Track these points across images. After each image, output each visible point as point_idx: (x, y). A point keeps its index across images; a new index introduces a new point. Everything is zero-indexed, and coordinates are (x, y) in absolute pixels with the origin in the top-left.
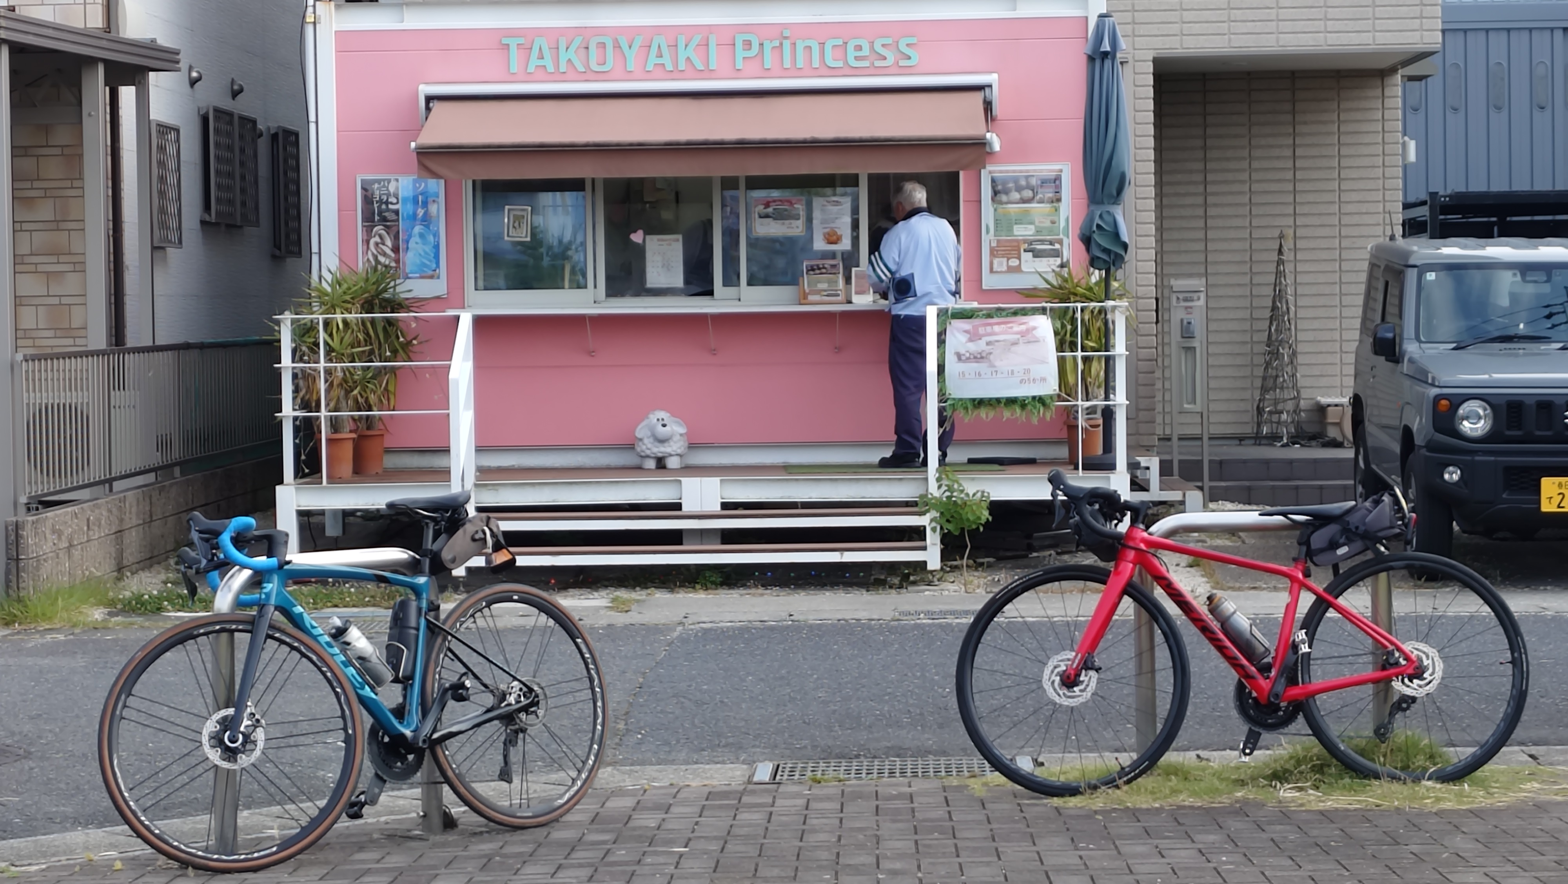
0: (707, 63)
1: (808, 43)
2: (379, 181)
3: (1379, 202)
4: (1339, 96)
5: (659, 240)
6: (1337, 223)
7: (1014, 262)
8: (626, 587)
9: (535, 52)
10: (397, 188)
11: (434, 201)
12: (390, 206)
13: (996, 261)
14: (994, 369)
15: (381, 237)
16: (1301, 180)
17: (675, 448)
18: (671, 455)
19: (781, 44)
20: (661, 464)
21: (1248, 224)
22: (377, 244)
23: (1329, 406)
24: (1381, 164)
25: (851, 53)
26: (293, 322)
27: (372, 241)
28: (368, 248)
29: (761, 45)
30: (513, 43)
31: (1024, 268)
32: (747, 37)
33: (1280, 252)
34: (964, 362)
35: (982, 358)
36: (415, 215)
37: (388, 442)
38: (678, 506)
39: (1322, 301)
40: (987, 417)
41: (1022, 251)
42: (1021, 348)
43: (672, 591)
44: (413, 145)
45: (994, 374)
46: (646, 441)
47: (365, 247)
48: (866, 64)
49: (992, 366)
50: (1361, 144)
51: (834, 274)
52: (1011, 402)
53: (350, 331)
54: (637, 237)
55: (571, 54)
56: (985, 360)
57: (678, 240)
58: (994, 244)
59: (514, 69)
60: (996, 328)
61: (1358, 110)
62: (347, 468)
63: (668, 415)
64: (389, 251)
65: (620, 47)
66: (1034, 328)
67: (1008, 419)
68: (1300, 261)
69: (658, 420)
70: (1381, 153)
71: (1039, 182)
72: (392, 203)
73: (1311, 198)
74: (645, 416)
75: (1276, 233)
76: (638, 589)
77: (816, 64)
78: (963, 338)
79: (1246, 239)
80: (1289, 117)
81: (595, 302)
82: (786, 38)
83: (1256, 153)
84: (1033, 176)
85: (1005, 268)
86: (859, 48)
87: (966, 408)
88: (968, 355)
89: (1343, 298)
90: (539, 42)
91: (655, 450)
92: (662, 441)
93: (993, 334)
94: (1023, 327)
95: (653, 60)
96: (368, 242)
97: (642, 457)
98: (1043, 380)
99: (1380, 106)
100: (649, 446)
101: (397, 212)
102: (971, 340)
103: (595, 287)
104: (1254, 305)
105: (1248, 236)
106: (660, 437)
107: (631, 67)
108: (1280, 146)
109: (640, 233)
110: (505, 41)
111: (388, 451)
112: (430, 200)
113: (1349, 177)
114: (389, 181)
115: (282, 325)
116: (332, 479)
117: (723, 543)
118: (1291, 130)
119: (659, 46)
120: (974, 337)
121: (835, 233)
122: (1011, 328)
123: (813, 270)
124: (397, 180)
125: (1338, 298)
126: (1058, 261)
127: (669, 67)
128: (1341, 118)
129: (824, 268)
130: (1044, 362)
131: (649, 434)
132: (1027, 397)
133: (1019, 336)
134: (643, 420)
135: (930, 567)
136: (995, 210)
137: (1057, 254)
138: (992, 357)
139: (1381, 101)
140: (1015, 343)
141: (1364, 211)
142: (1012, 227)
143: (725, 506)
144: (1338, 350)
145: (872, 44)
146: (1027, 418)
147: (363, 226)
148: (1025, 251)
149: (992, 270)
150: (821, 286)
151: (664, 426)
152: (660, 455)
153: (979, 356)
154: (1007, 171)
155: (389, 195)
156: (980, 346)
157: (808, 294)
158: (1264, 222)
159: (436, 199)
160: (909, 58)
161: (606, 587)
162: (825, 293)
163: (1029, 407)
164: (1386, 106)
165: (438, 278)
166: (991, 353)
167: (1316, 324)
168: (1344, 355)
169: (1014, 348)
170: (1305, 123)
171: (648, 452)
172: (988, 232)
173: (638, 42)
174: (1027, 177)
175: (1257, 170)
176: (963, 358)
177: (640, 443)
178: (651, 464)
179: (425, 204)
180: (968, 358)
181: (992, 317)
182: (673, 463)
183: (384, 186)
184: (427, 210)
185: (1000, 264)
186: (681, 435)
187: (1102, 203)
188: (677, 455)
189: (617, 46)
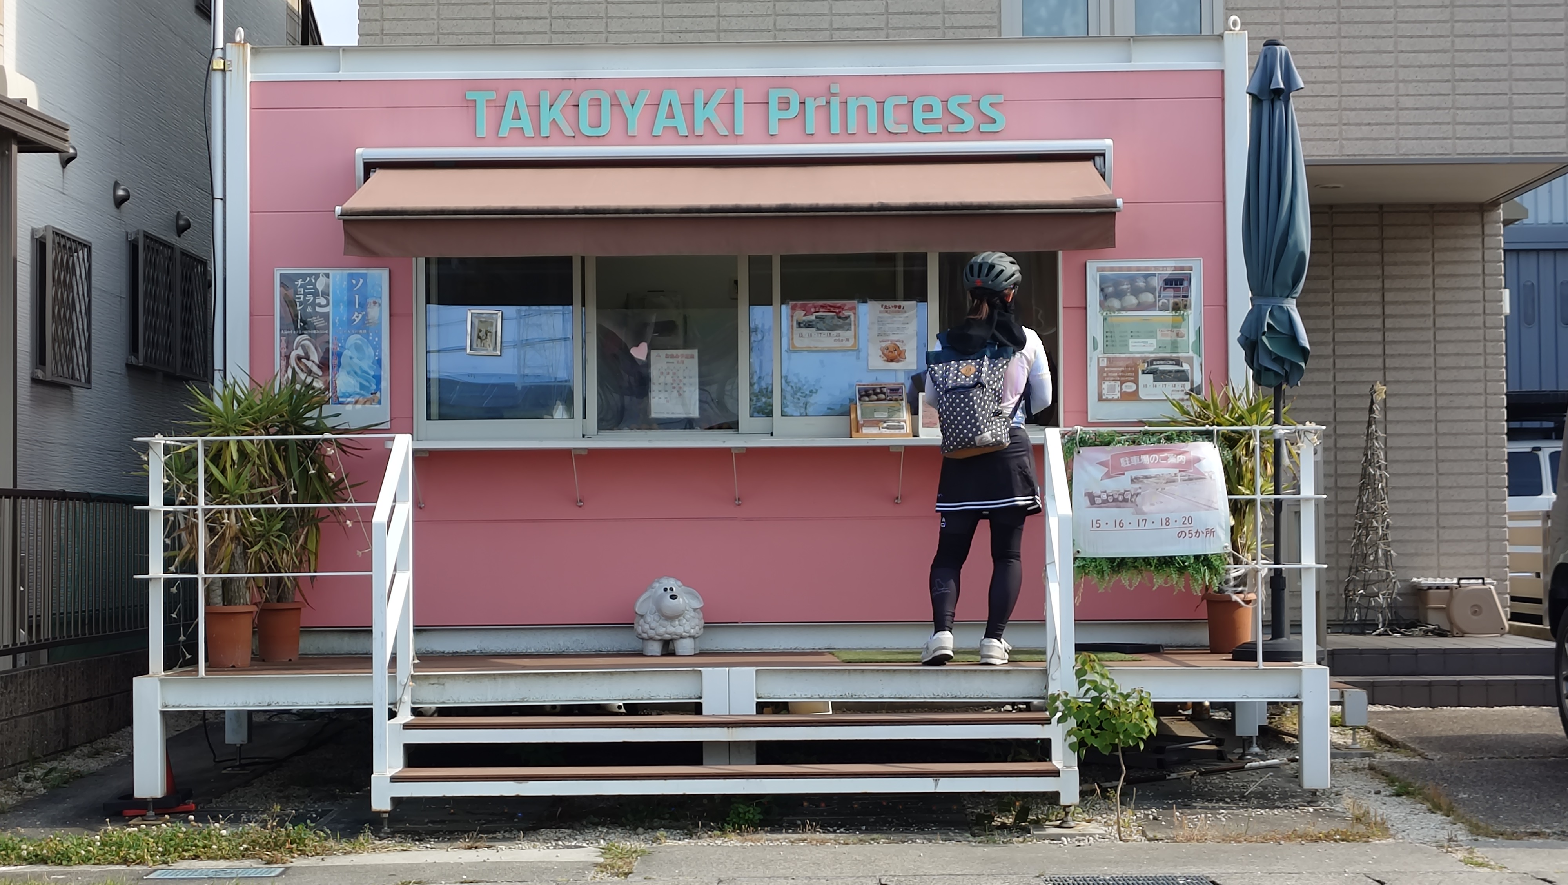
0: (732, 128)
1: (863, 101)
2: (303, 276)
3: (1480, 354)
4: (1433, 233)
5: (667, 356)
6: (1432, 379)
7: (1130, 387)
8: (623, 825)
9: (509, 110)
10: (327, 286)
11: (375, 303)
12: (318, 309)
13: (1105, 385)
14: (1141, 517)
15: (303, 347)
16: (1392, 329)
17: (687, 628)
18: (682, 637)
19: (828, 103)
20: (668, 648)
21: (1331, 379)
22: (299, 358)
23: (1430, 588)
24: (1481, 311)
25: (919, 115)
26: (167, 449)
27: (293, 355)
28: (288, 364)
29: (803, 103)
30: (481, 98)
31: (1142, 395)
32: (784, 93)
33: (1371, 411)
34: (1099, 506)
35: (1125, 500)
36: (351, 321)
37: (307, 618)
38: (697, 709)
39: (1416, 468)
40: (1130, 586)
41: (1140, 372)
42: (1178, 488)
43: (690, 835)
44: (338, 209)
45: (1142, 524)
46: (649, 619)
47: (284, 363)
48: (938, 128)
49: (1139, 512)
50: (1458, 288)
51: (896, 400)
52: (1166, 562)
53: (249, 465)
54: (639, 352)
55: (556, 113)
56: (1129, 504)
57: (692, 357)
58: (1104, 364)
59: (482, 131)
60: (1146, 459)
61: (1455, 249)
62: (243, 651)
63: (680, 583)
64: (315, 369)
65: (620, 105)
66: (1198, 460)
67: (1160, 587)
68: (1391, 422)
69: (666, 590)
70: (1481, 299)
71: (1161, 283)
72: (320, 306)
73: (1402, 349)
74: (646, 585)
75: (1366, 390)
76: (640, 830)
77: (873, 127)
78: (1098, 472)
79: (1329, 396)
80: (1377, 257)
81: (583, 436)
82: (834, 95)
83: (1341, 297)
84: (1154, 275)
85: (1117, 395)
86: (929, 108)
87: (1101, 572)
88: (1104, 497)
89: (1440, 465)
90: (515, 97)
91: (662, 630)
92: (671, 618)
93: (1143, 466)
94: (1182, 458)
95: (662, 121)
96: (288, 357)
97: (643, 639)
98: (1211, 532)
99: (1480, 246)
100: (653, 625)
101: (326, 316)
102: (1107, 476)
103: (584, 417)
104: (1339, 472)
105: (1331, 392)
106: (668, 612)
107: (633, 130)
108: (1367, 290)
109: (644, 346)
110: (470, 96)
111: (308, 631)
112: (370, 301)
113: (1445, 326)
114: (317, 276)
115: (151, 452)
116: (211, 666)
117: (759, 762)
118: (1379, 272)
119: (670, 105)
120: (1113, 470)
121: (896, 348)
122: (1166, 458)
123: (868, 395)
124: (327, 276)
125: (1434, 465)
126: (1188, 385)
127: (683, 131)
128: (1436, 259)
129: (882, 393)
130: (1209, 507)
131: (654, 609)
132: (1188, 557)
133: (1177, 471)
134: (645, 591)
135: (1063, 801)
136: (1105, 319)
137: (1182, 376)
138: (1138, 499)
139: (1480, 239)
140: (1171, 481)
141: (1463, 365)
142: (1127, 341)
143: (761, 707)
144: (1435, 525)
145: (945, 102)
146: (1187, 586)
147: (281, 335)
148: (1143, 372)
149: (1100, 399)
150: (878, 416)
151: (673, 597)
152: (667, 637)
153: (1120, 498)
154: (1121, 269)
155: (316, 294)
156: (1121, 484)
157: (863, 426)
158: (1349, 376)
159: (378, 300)
160: (994, 121)
161: (595, 825)
162: (885, 425)
163: (1191, 571)
164: (1485, 246)
165: (379, 403)
166: (1137, 494)
167: (1410, 495)
168: (1441, 531)
169: (1169, 488)
170: (1395, 264)
171: (652, 633)
172: (1095, 348)
173: (644, 98)
174: (1146, 277)
175: (1340, 317)
176: (1098, 501)
177: (641, 622)
178: (655, 648)
179: (363, 306)
180: (1105, 502)
181: (1139, 444)
182: (685, 646)
183: (310, 283)
184: (367, 315)
185: (1112, 389)
186: (695, 610)
187: (1273, 295)
188: (690, 637)
189: (616, 104)
